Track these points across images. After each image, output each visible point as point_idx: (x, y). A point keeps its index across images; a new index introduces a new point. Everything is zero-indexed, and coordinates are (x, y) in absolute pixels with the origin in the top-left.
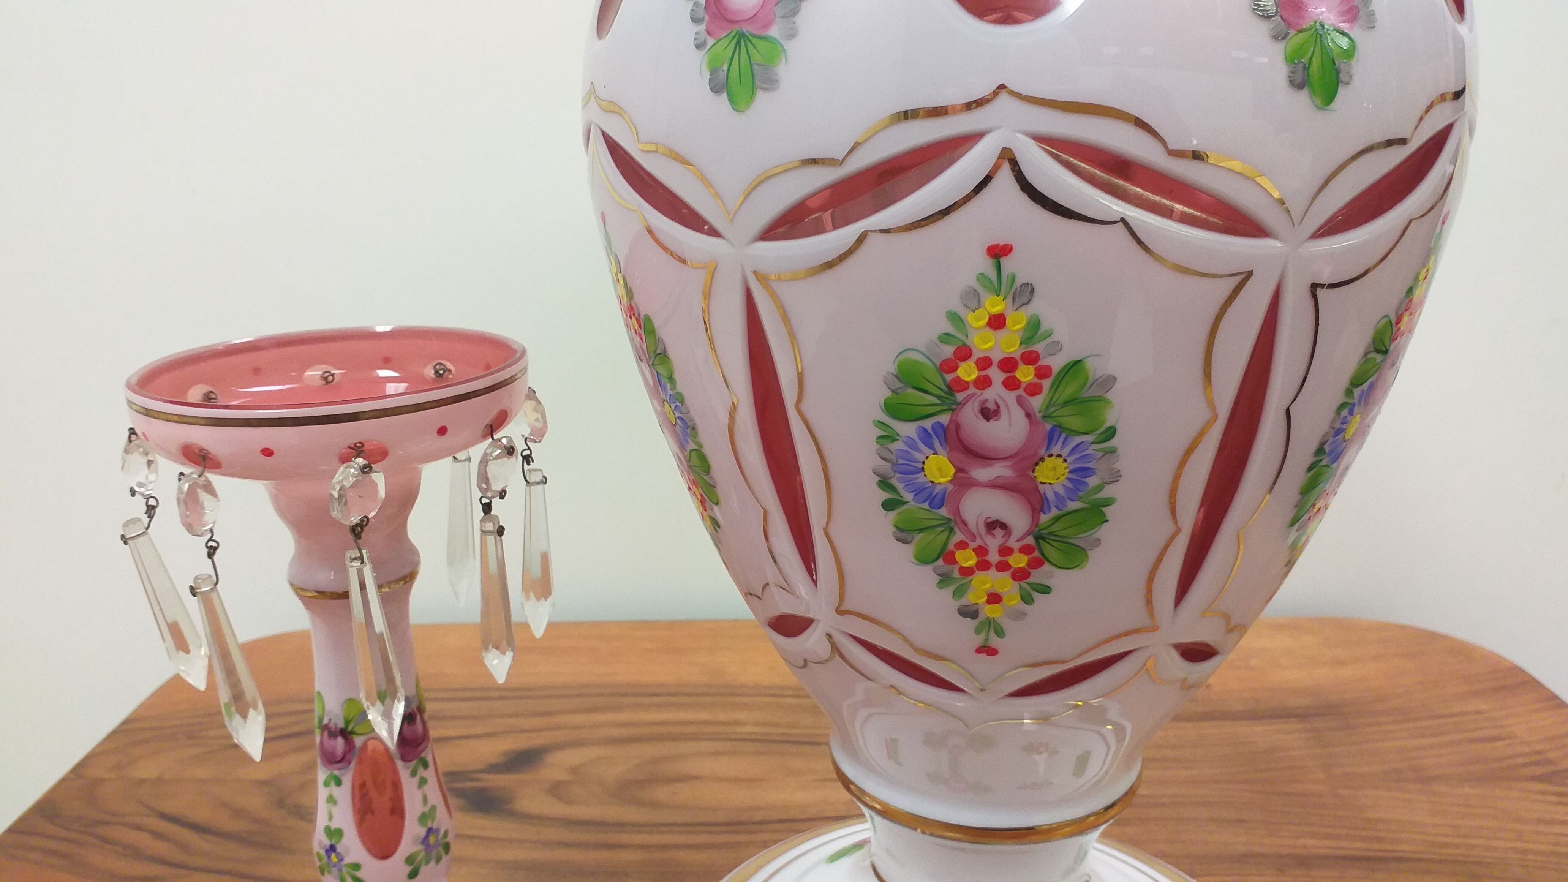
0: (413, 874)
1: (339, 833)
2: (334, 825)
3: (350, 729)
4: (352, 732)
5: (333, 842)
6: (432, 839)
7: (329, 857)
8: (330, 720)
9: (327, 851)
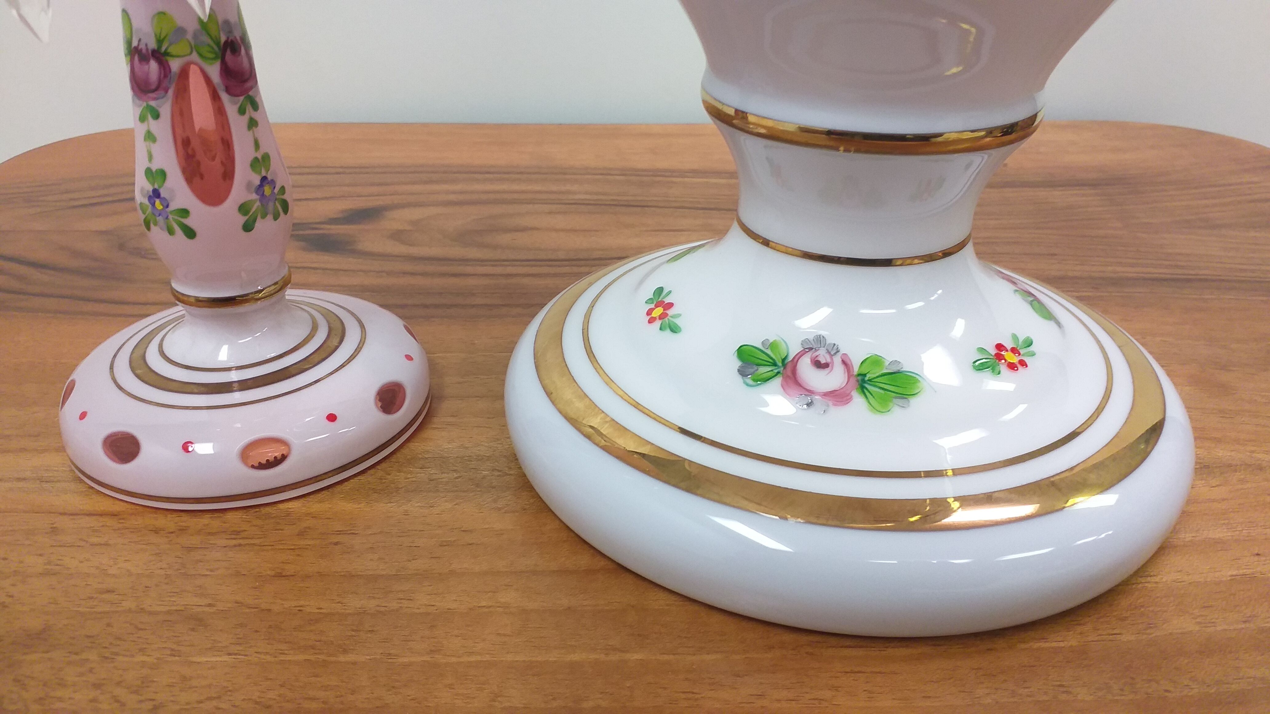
0: (248, 227)
1: (162, 174)
2: (154, 167)
3: (163, 49)
4: (166, 54)
5: (156, 186)
6: (267, 190)
7: (153, 204)
8: (140, 40)
9: (150, 198)
